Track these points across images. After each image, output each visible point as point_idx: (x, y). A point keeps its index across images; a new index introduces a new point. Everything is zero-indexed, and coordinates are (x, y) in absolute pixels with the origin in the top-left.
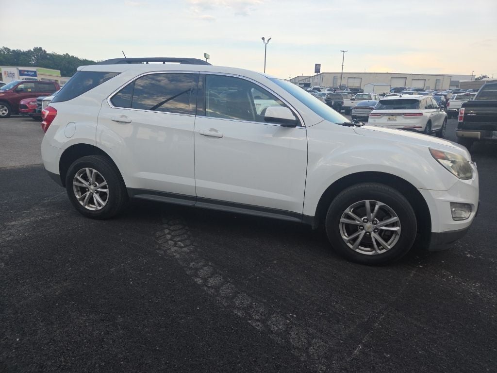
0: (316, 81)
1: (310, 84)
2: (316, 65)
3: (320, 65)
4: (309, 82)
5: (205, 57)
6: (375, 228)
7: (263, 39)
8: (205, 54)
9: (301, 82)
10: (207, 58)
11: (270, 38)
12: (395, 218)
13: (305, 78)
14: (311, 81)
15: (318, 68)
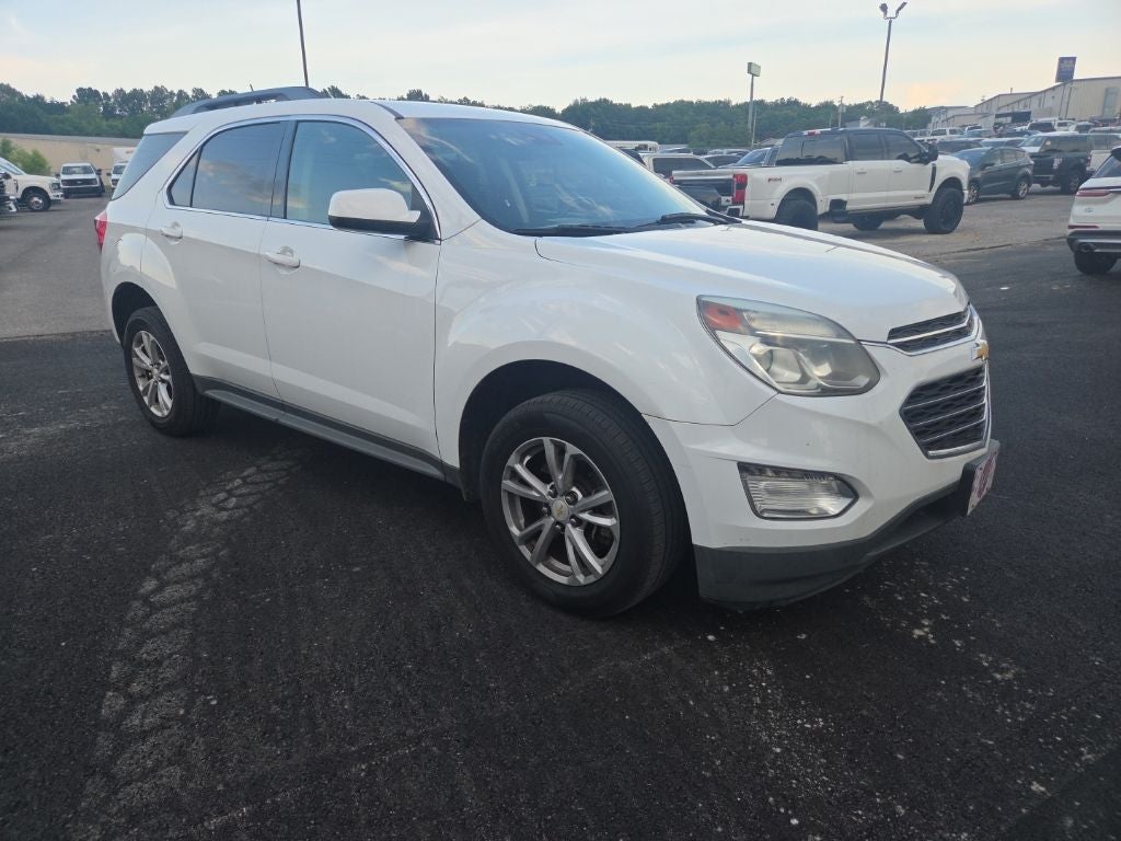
0: (1049, 103)
1: (1029, 113)
2: (1062, 60)
3: (1074, 59)
4: (1027, 110)
5: (749, 71)
6: (571, 513)
7: (884, 8)
8: (750, 64)
9: (1002, 111)
10: (753, 75)
11: (905, 4)
12: (605, 492)
13: (1018, 98)
14: (1034, 106)
15: (1066, 68)
